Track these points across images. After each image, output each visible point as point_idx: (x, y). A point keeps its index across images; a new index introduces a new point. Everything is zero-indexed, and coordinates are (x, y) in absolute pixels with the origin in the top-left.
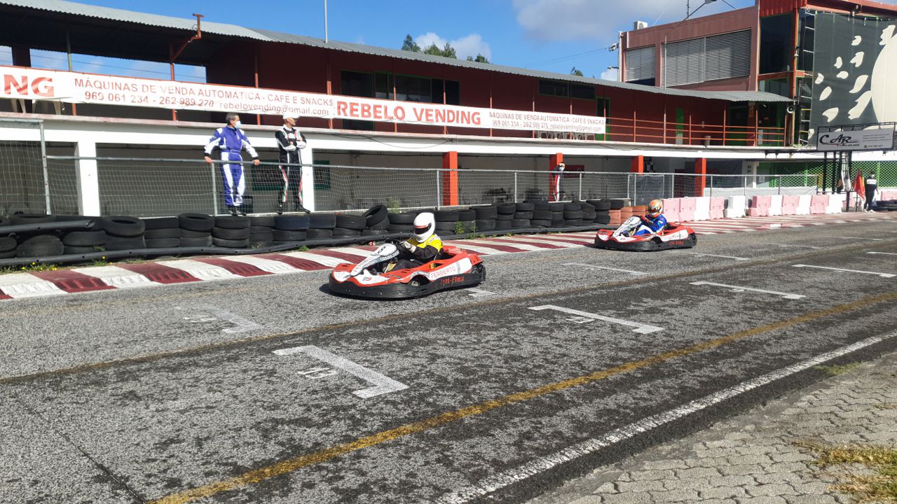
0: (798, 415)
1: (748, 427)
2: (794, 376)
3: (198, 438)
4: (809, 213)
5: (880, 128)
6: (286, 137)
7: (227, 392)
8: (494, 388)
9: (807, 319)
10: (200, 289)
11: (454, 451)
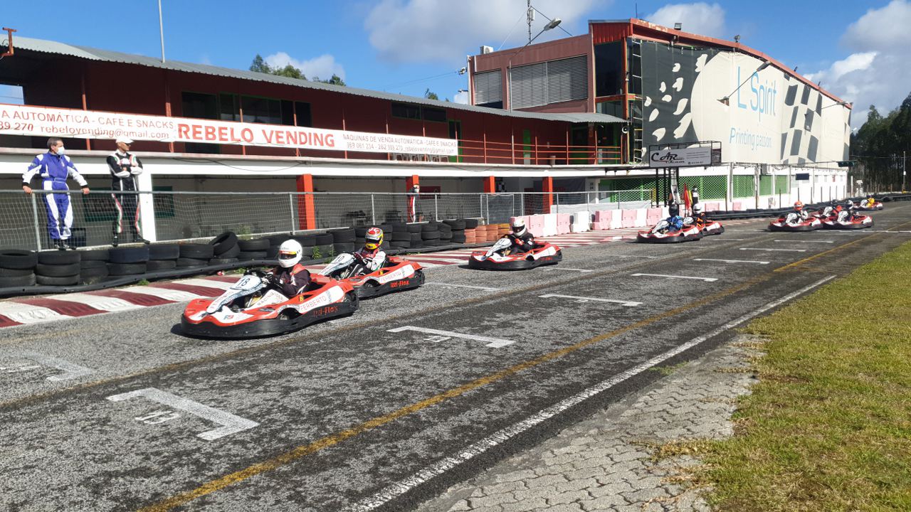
0: (636, 415)
1: (592, 432)
2: (632, 379)
4: (645, 225)
5: (700, 146)
6: (119, 163)
7: (50, 448)
8: (350, 416)
9: (644, 324)
10: (20, 334)
11: (307, 486)
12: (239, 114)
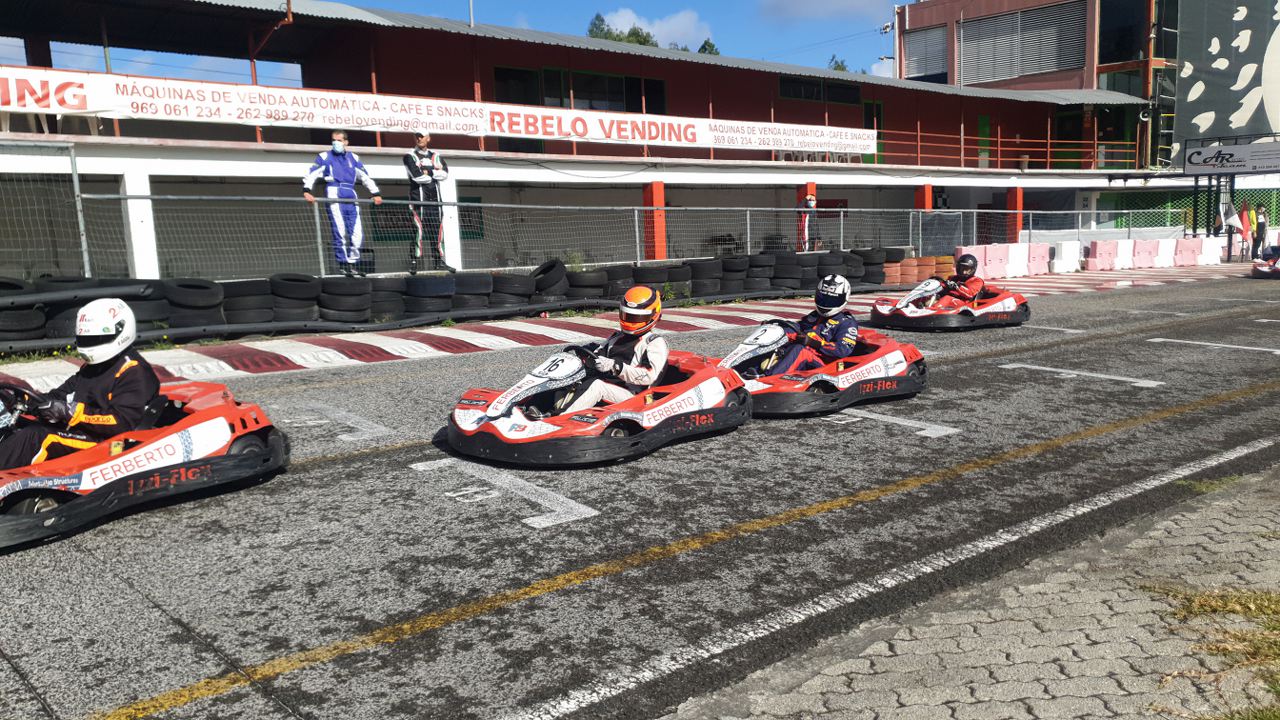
0: (1151, 548)
1: (1079, 566)
2: (1145, 494)
3: (309, 583)
4: (1172, 264)
5: (1275, 141)
6: (418, 164)
7: (347, 521)
8: (719, 513)
9: (1166, 415)
10: (304, 380)
11: (665, 599)
12: (569, 97)
